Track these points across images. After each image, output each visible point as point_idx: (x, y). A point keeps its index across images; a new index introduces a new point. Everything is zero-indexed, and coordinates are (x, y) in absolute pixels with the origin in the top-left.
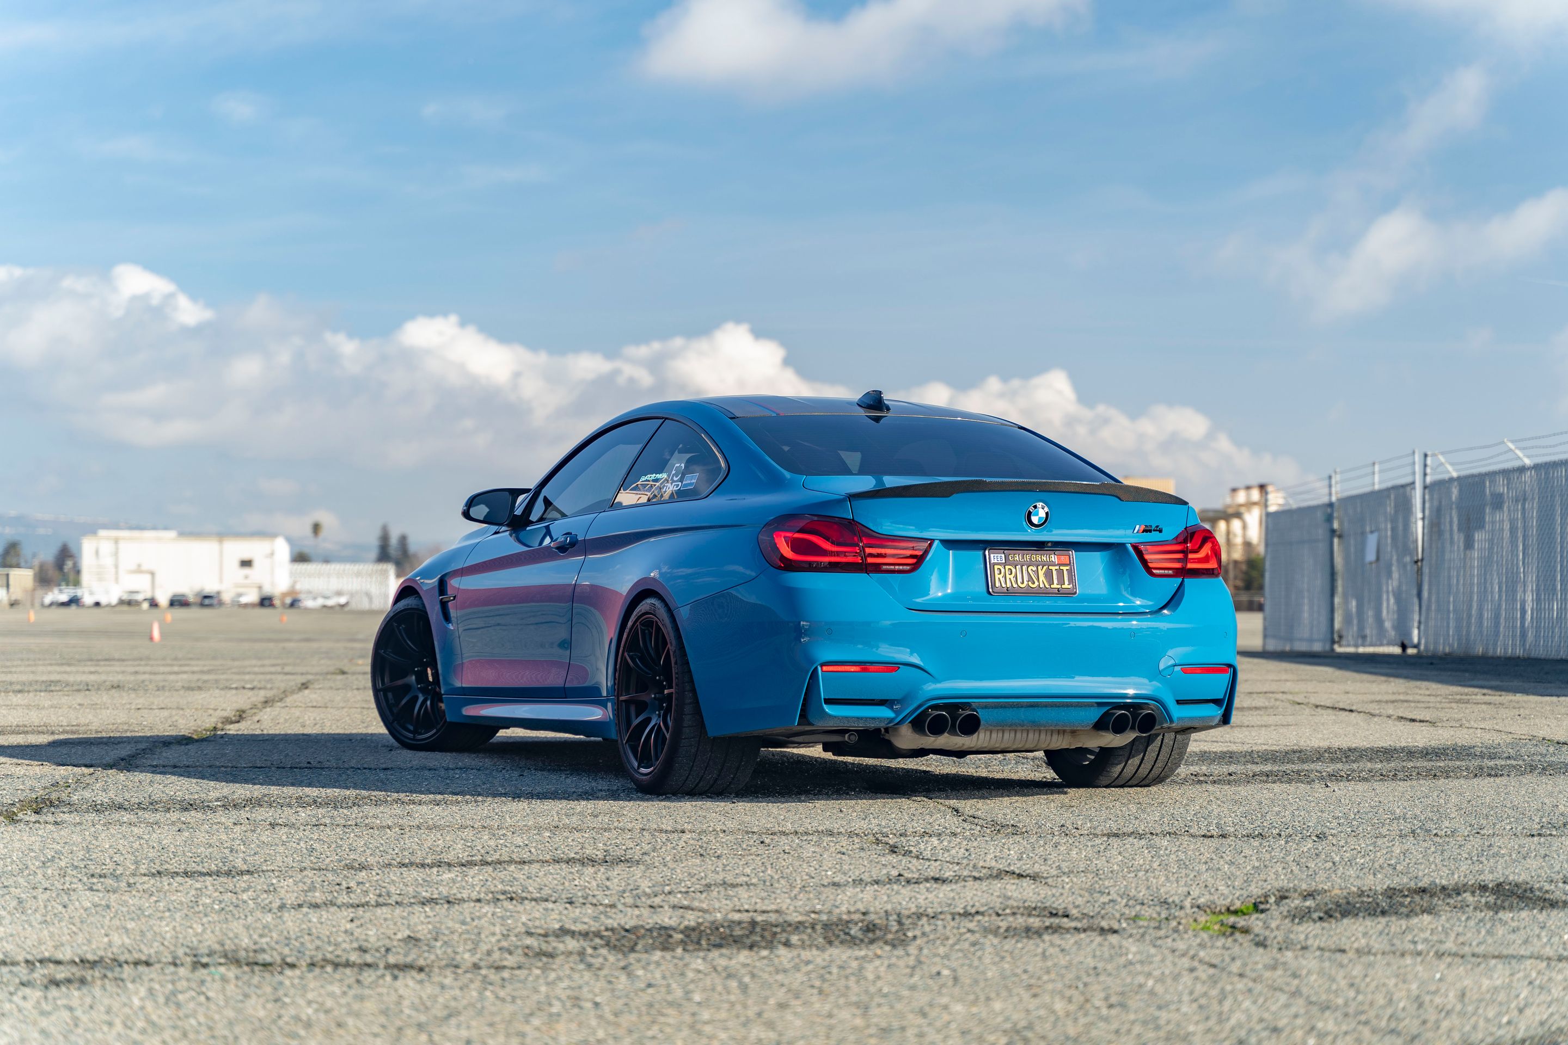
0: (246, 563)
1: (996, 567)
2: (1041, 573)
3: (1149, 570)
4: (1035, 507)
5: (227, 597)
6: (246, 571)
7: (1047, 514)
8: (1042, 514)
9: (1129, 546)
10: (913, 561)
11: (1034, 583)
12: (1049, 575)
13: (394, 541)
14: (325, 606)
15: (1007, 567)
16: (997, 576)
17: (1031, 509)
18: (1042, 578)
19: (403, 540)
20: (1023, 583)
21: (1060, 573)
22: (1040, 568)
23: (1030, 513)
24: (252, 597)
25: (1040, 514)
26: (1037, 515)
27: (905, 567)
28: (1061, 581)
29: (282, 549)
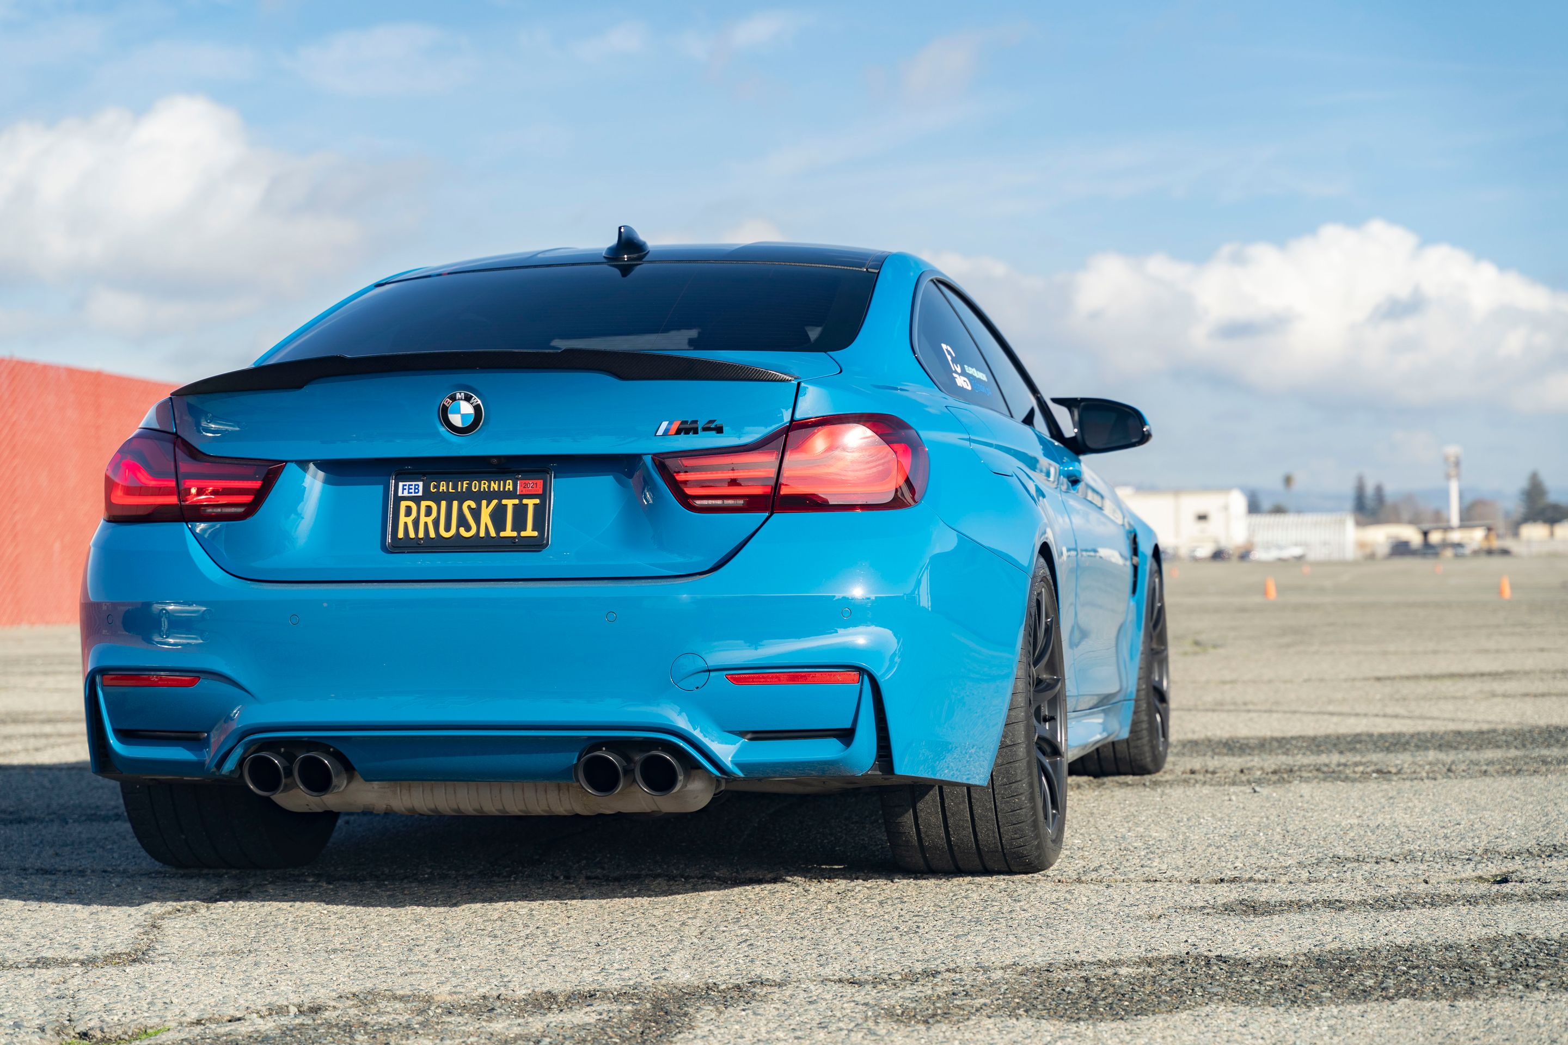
0: (1202, 518)
1: (403, 504)
2: (486, 512)
3: (686, 501)
4: (453, 398)
5: (1183, 552)
6: (1202, 524)
7: (477, 408)
8: (467, 408)
9: (648, 460)
10: (247, 499)
11: (468, 529)
12: (498, 517)
13: (1370, 490)
14: (1281, 560)
15: (424, 504)
16: (403, 519)
17: (447, 402)
18: (485, 518)
19: (1379, 490)
20: (448, 529)
21: (520, 511)
22: (484, 503)
23: (445, 410)
24: (1205, 551)
25: (463, 411)
26: (458, 411)
27: (233, 510)
28: (519, 524)
29: (1238, 501)
